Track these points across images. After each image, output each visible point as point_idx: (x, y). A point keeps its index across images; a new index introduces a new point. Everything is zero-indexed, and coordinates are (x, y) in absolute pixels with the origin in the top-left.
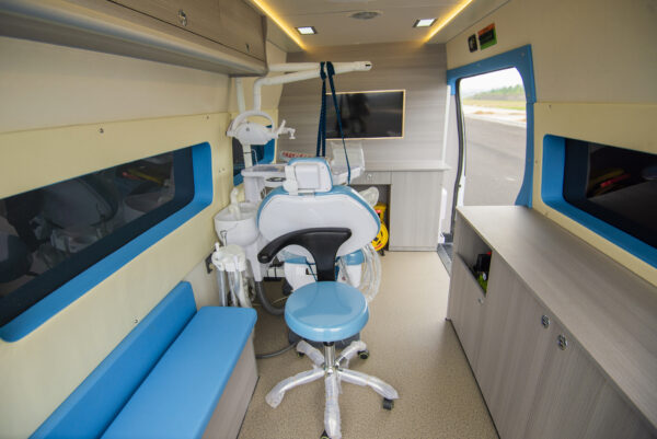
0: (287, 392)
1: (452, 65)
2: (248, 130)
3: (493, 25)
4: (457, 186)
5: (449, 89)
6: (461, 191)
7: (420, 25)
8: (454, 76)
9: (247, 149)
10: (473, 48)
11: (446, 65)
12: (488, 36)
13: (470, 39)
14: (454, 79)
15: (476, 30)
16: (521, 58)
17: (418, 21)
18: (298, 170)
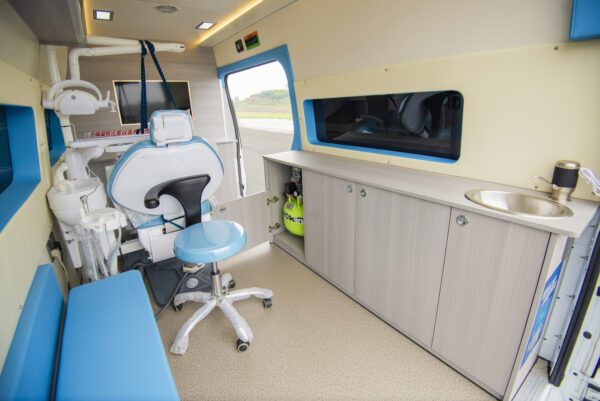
0: (191, 333)
1: (220, 63)
2: (74, 98)
3: (256, 32)
4: (238, 157)
5: (221, 82)
6: (242, 160)
7: (202, 27)
8: (224, 72)
9: (65, 122)
10: (240, 50)
11: (215, 64)
12: (252, 40)
13: (237, 43)
14: (224, 75)
15: (242, 37)
16: (280, 54)
17: (202, 23)
18: (167, 119)
